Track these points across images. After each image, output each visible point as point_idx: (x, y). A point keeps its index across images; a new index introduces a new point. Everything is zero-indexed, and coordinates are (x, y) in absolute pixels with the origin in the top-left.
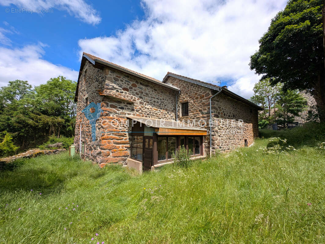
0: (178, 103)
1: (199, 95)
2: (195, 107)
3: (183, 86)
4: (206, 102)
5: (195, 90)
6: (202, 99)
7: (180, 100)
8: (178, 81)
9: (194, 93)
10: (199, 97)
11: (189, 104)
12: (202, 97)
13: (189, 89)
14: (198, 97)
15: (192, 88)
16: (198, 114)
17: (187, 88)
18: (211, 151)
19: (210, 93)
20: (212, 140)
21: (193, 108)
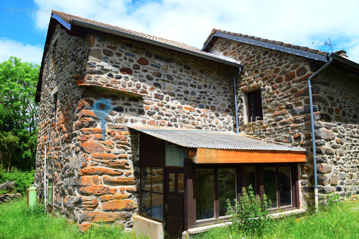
0: (237, 93)
1: (284, 72)
2: (277, 100)
3: (248, 55)
4: (300, 88)
5: (273, 63)
6: (291, 82)
7: (243, 85)
8: (236, 46)
9: (272, 68)
10: (284, 77)
11: (263, 93)
12: (290, 77)
13: (261, 62)
14: (281, 78)
15: (267, 59)
16: (283, 114)
17: (256, 60)
18: (317, 198)
19: (307, 67)
21: (271, 101)
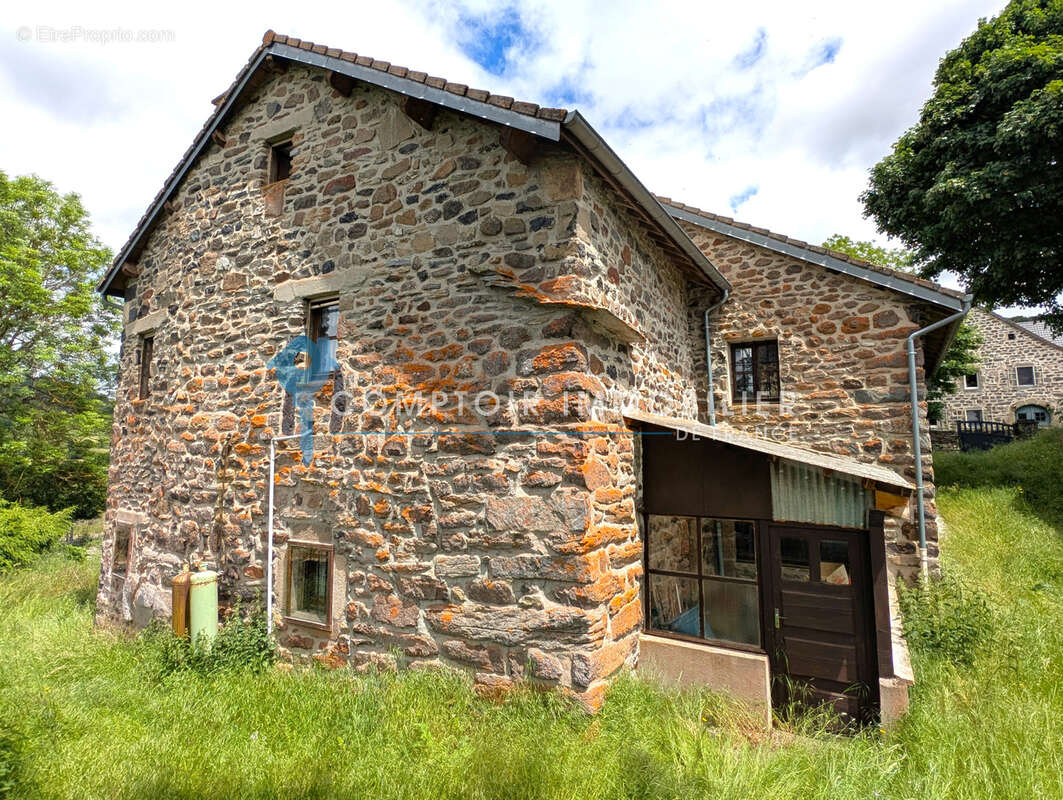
0: (712, 342)
1: (838, 315)
2: (822, 367)
3: (745, 266)
4: (879, 350)
5: (811, 294)
6: (858, 336)
7: (728, 327)
8: (711, 241)
9: (809, 302)
10: (838, 324)
11: (782, 350)
12: (852, 327)
13: (781, 285)
14: (833, 326)
15: (797, 283)
16: (836, 398)
17: (766, 281)
18: (925, 565)
19: (901, 312)
20: (926, 516)
21: (805, 368)
